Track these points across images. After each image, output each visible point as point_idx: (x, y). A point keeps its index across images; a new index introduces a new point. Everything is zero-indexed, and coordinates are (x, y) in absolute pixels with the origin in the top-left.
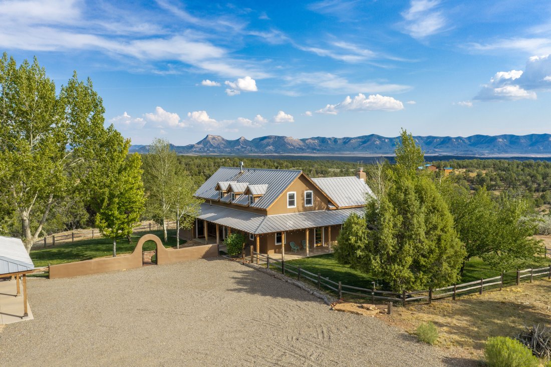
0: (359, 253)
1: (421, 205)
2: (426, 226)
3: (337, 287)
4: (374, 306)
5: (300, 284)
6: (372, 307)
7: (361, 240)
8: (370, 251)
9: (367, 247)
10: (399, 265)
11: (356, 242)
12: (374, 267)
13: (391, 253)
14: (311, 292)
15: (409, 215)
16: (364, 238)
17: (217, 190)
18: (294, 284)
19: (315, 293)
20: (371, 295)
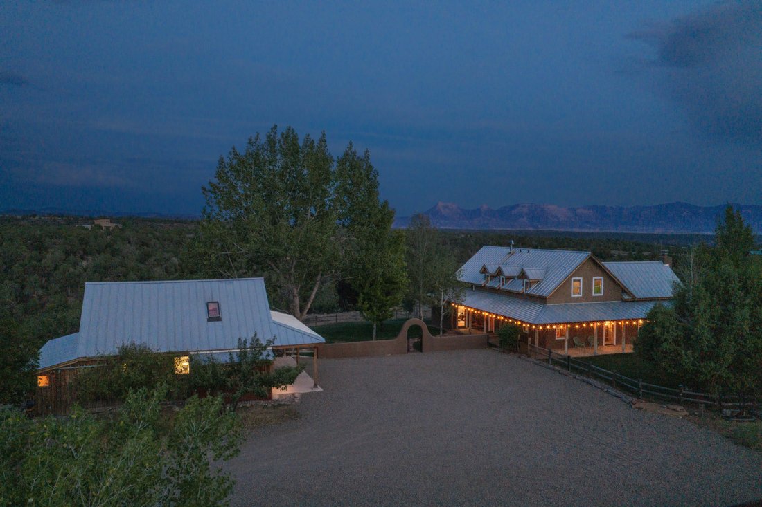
0: (665, 346)
1: (746, 296)
2: (751, 321)
3: (637, 385)
4: (682, 407)
5: (592, 381)
6: (679, 408)
7: (668, 332)
8: (679, 345)
9: (676, 341)
10: (715, 363)
11: (662, 334)
12: (684, 364)
13: (706, 349)
14: (606, 390)
15: (730, 307)
16: (672, 330)
17: (482, 273)
18: (583, 381)
19: (609, 390)
20: (679, 395)
